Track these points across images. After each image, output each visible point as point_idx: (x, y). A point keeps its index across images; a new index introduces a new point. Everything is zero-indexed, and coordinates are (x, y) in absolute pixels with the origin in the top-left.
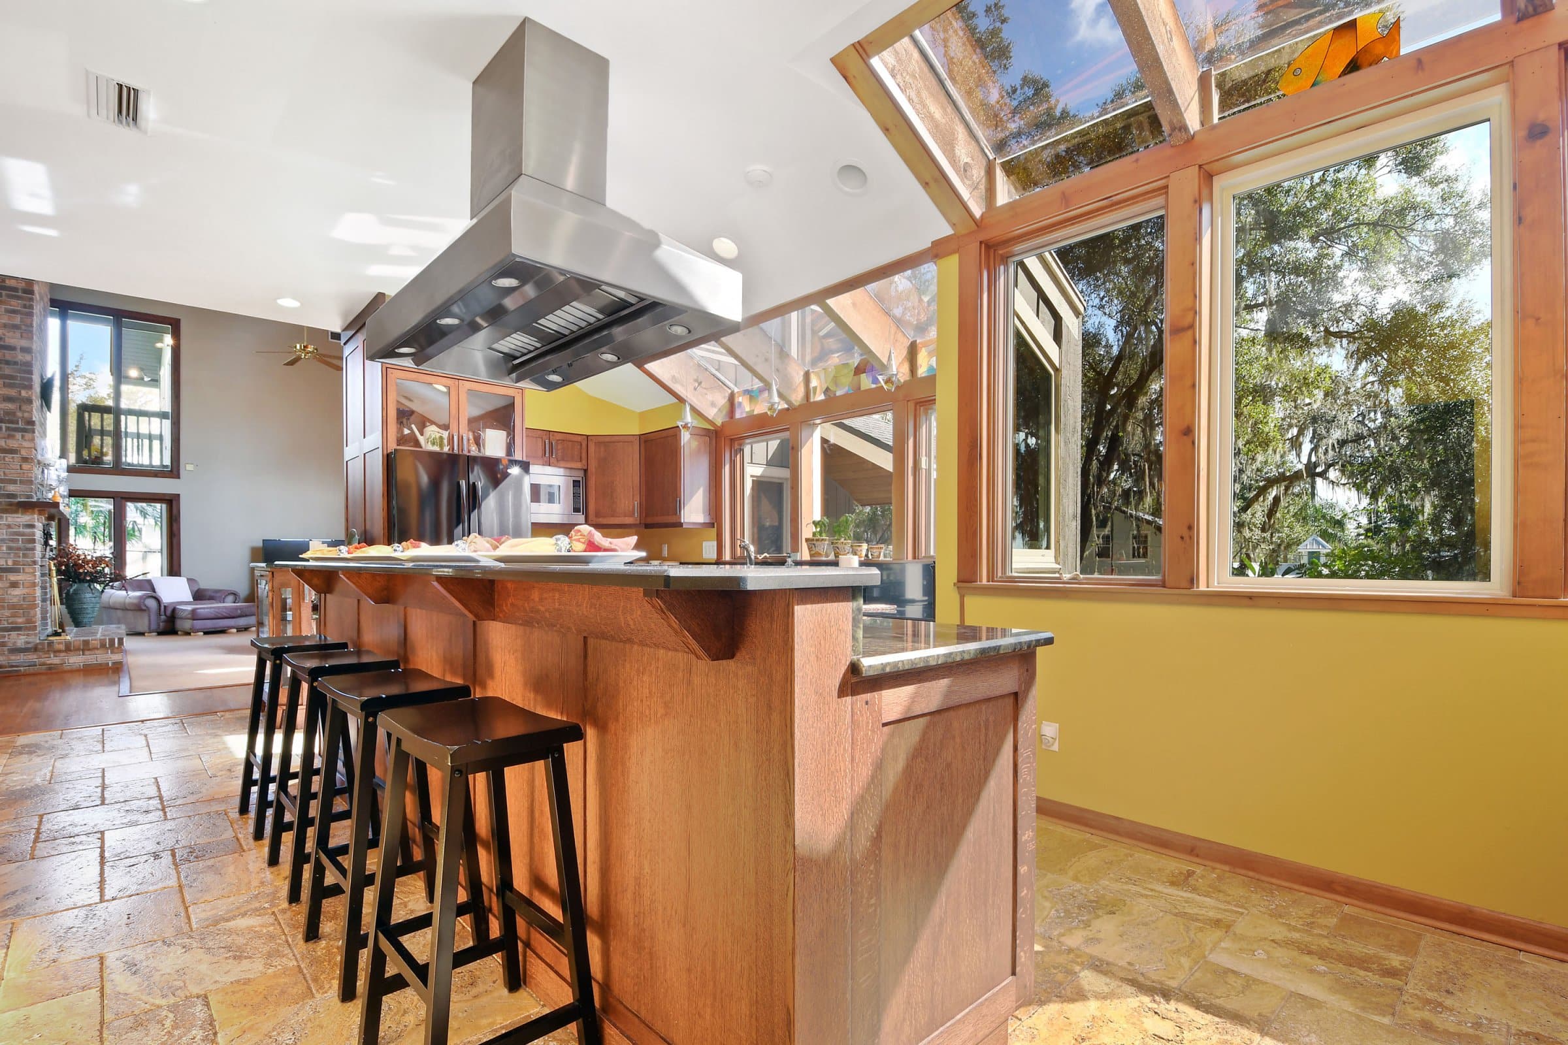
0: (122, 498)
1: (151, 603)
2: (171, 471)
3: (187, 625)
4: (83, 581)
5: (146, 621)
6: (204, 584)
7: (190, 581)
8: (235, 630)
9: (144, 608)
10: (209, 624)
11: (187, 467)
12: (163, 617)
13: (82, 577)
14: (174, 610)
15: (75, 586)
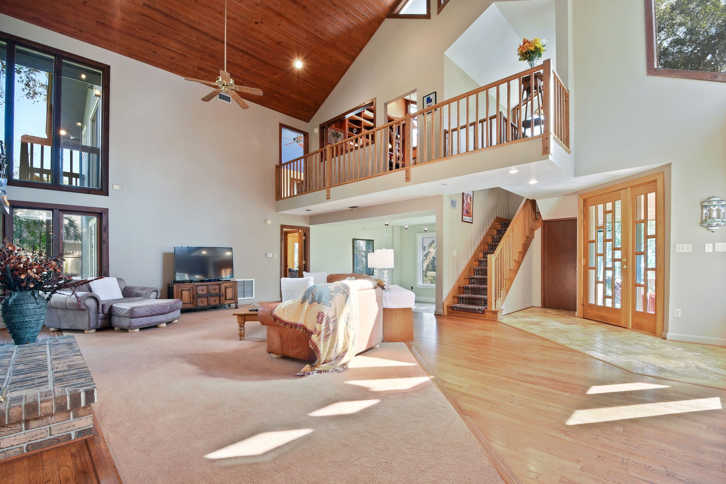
0: (60, 210)
1: (91, 303)
2: (101, 189)
3: (125, 323)
4: (26, 288)
5: (86, 320)
6: (129, 283)
7: (119, 280)
8: (164, 325)
9: (85, 308)
10: (145, 321)
11: (114, 186)
12: (101, 315)
13: (24, 284)
14: (111, 308)
15: (15, 295)
